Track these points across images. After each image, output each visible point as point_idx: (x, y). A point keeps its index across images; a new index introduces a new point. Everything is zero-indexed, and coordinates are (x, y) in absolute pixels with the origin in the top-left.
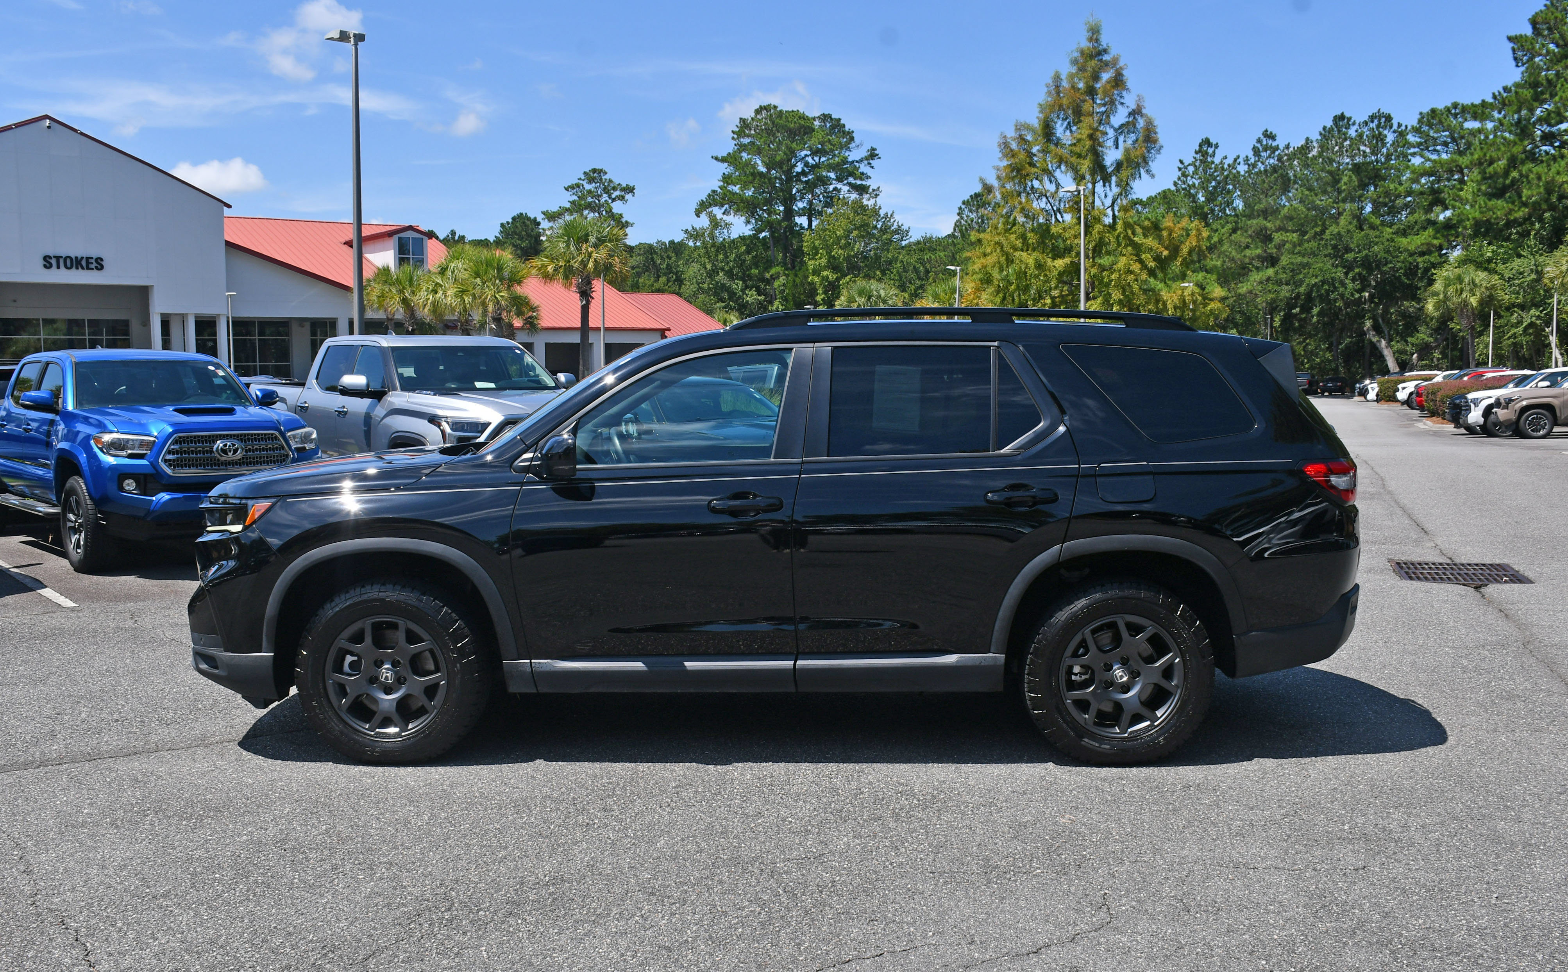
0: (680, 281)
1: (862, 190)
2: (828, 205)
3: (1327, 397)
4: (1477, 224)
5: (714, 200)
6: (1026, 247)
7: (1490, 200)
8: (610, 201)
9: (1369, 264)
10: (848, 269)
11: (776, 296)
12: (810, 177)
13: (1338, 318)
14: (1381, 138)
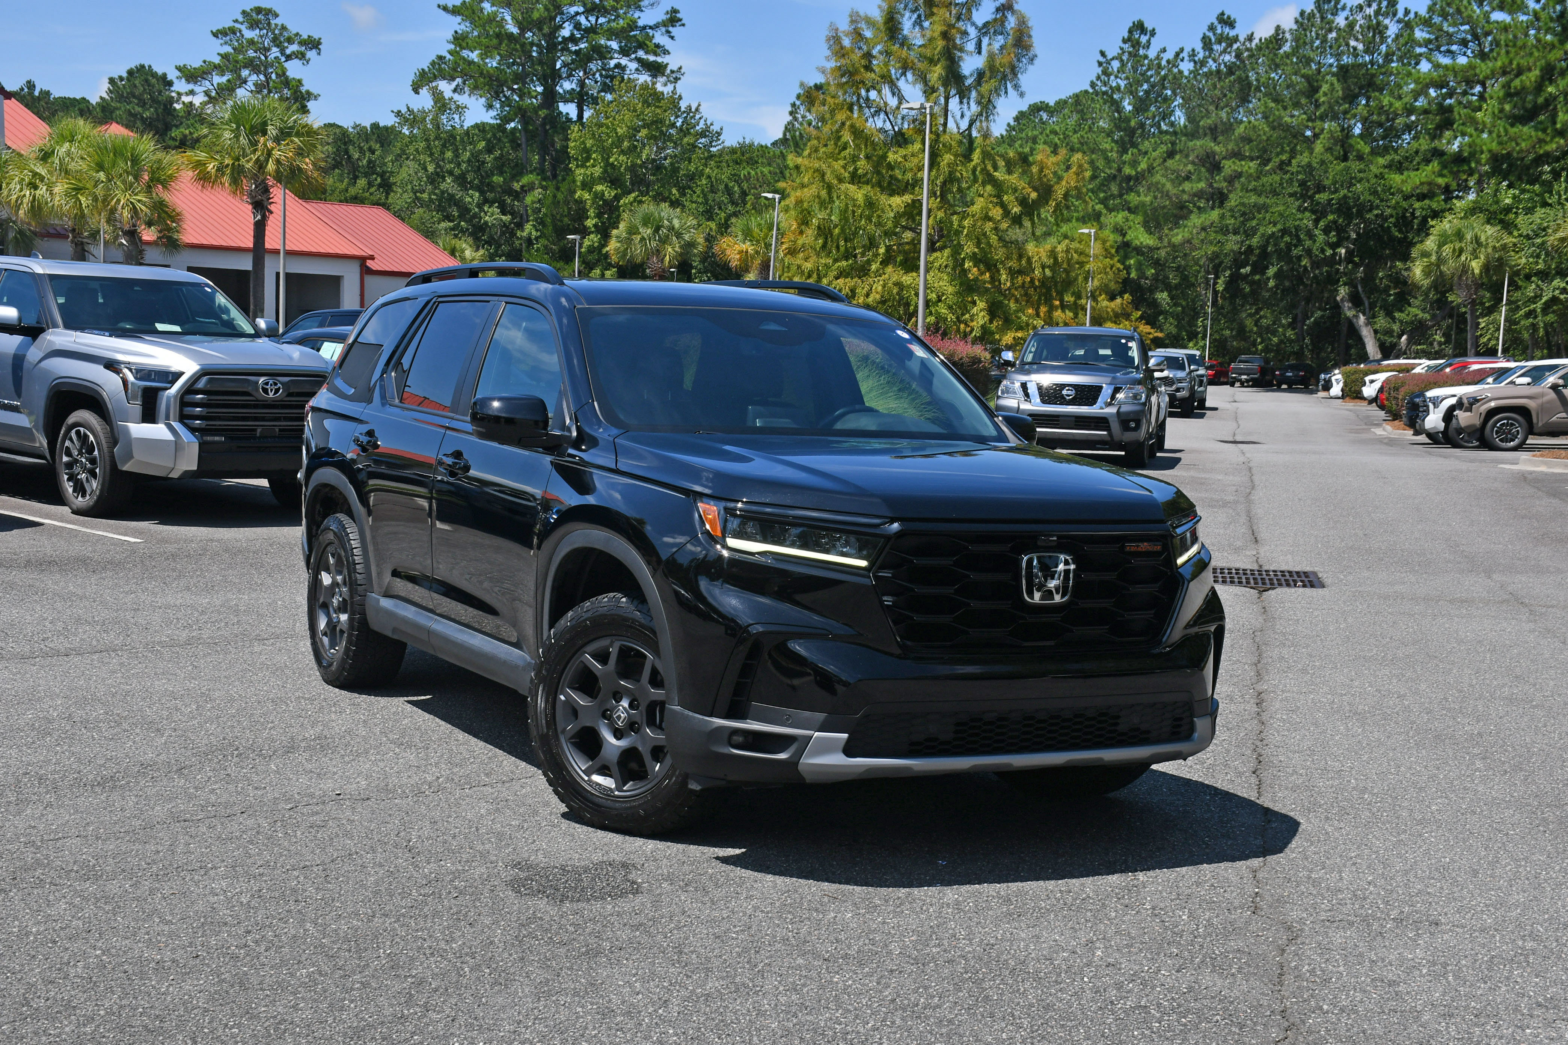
0: (387, 186)
1: (656, 69)
2: (606, 88)
3: (1284, 390)
4: (1496, 159)
5: (440, 70)
6: (855, 178)
7: (1512, 125)
8: (283, 59)
9: (1345, 209)
10: (632, 184)
11: (527, 216)
12: (582, 46)
13: (1303, 283)
14: (1379, 30)
